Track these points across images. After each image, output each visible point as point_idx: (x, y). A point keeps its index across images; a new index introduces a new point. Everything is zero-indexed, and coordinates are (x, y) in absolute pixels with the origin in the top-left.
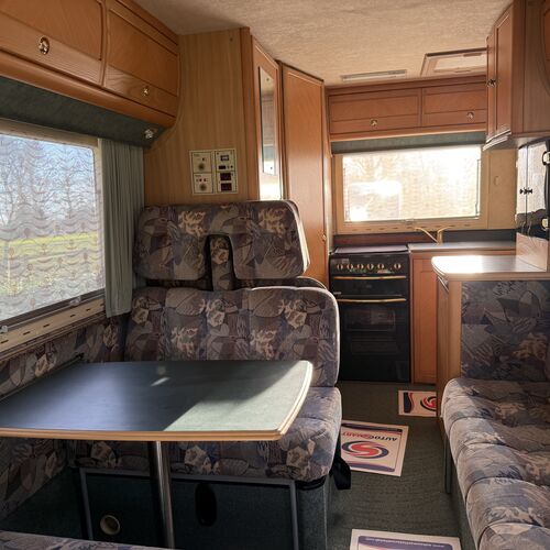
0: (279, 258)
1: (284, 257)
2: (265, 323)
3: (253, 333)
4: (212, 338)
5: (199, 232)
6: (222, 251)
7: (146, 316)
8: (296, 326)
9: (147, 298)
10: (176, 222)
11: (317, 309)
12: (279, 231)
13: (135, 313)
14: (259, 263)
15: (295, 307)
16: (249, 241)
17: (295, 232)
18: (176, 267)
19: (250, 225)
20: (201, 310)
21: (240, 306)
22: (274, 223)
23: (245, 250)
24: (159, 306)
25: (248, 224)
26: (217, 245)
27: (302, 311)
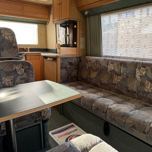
0: (11, 49)
1: (13, 49)
3: (3, 78)
8: (21, 74)
11: (28, 67)
14: (2, 51)
15: (20, 67)
22: (8, 36)
27: (23, 68)
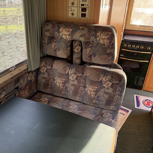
0: (103, 56)
1: (106, 56)
2: (93, 83)
3: (87, 85)
4: (71, 84)
5: (69, 38)
6: (78, 47)
7: (45, 70)
8: (106, 87)
9: (46, 63)
10: (59, 32)
11: (117, 82)
12: (106, 43)
13: (41, 68)
14: (94, 56)
15: (107, 79)
16: (91, 46)
17: (113, 45)
18: (58, 52)
19: (92, 38)
20: (67, 72)
21: (83, 74)
22: (104, 39)
23: (88, 50)
24: (50, 67)
25: (91, 38)
26: (76, 44)
27: (110, 81)
